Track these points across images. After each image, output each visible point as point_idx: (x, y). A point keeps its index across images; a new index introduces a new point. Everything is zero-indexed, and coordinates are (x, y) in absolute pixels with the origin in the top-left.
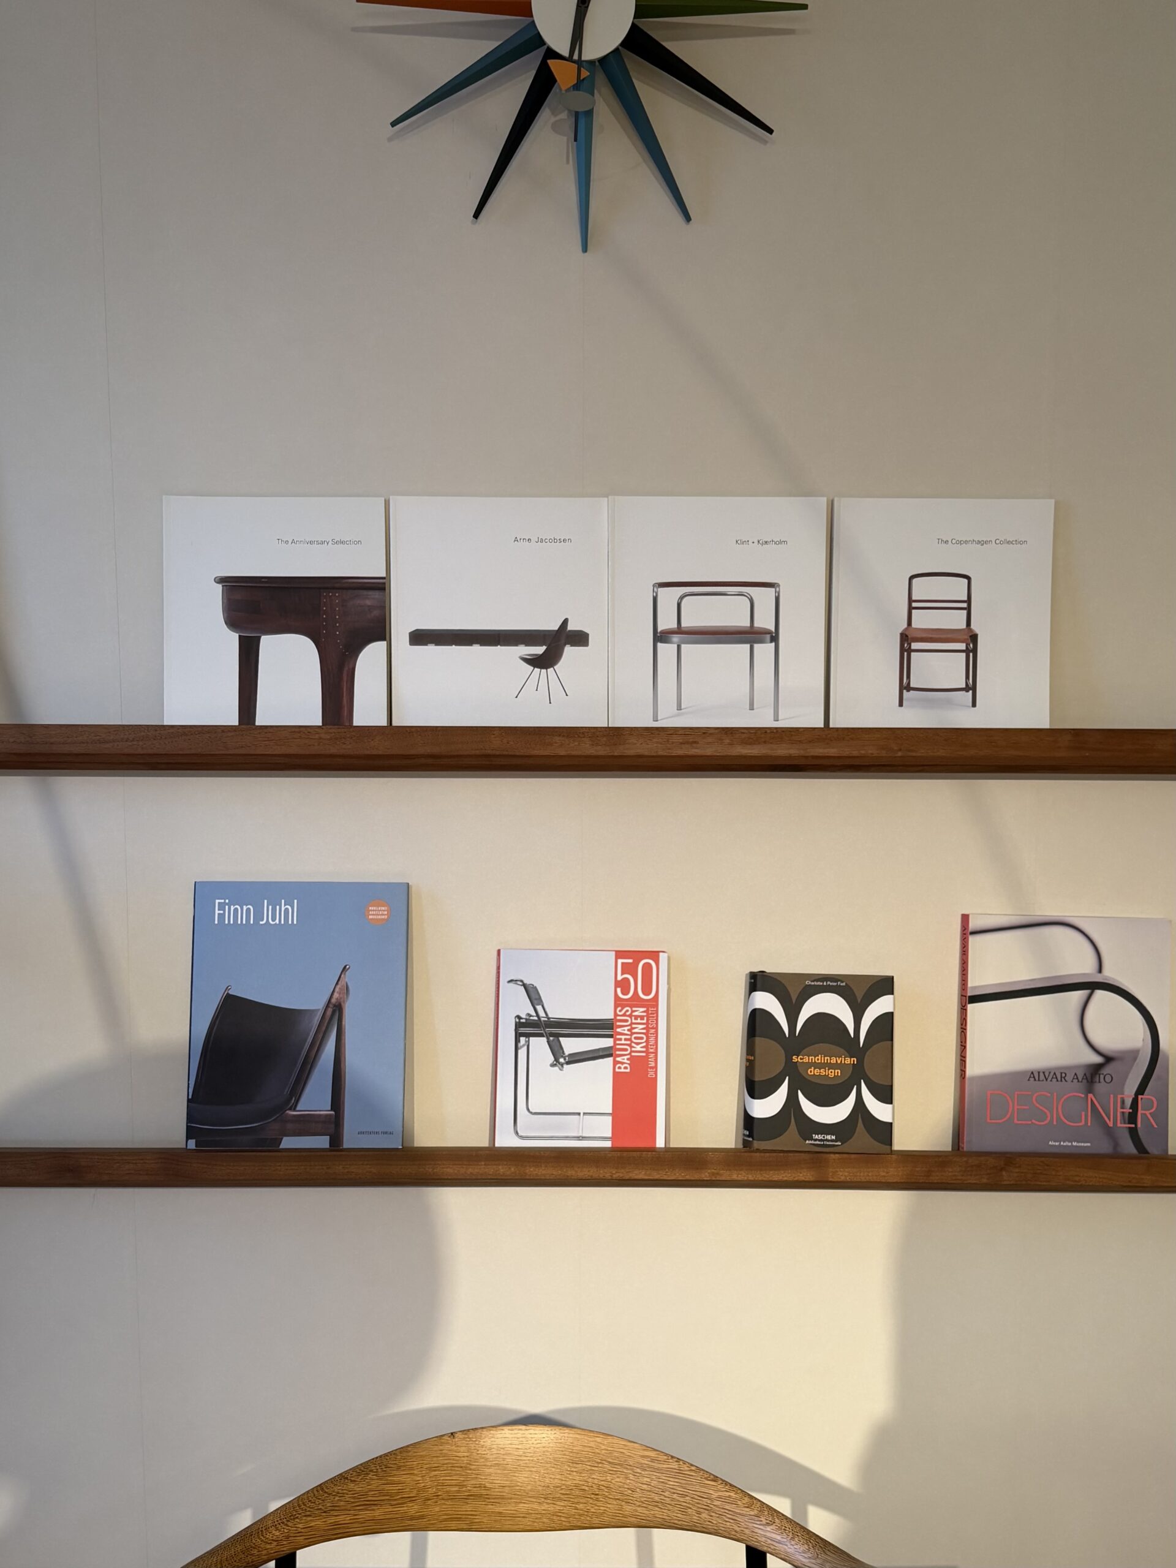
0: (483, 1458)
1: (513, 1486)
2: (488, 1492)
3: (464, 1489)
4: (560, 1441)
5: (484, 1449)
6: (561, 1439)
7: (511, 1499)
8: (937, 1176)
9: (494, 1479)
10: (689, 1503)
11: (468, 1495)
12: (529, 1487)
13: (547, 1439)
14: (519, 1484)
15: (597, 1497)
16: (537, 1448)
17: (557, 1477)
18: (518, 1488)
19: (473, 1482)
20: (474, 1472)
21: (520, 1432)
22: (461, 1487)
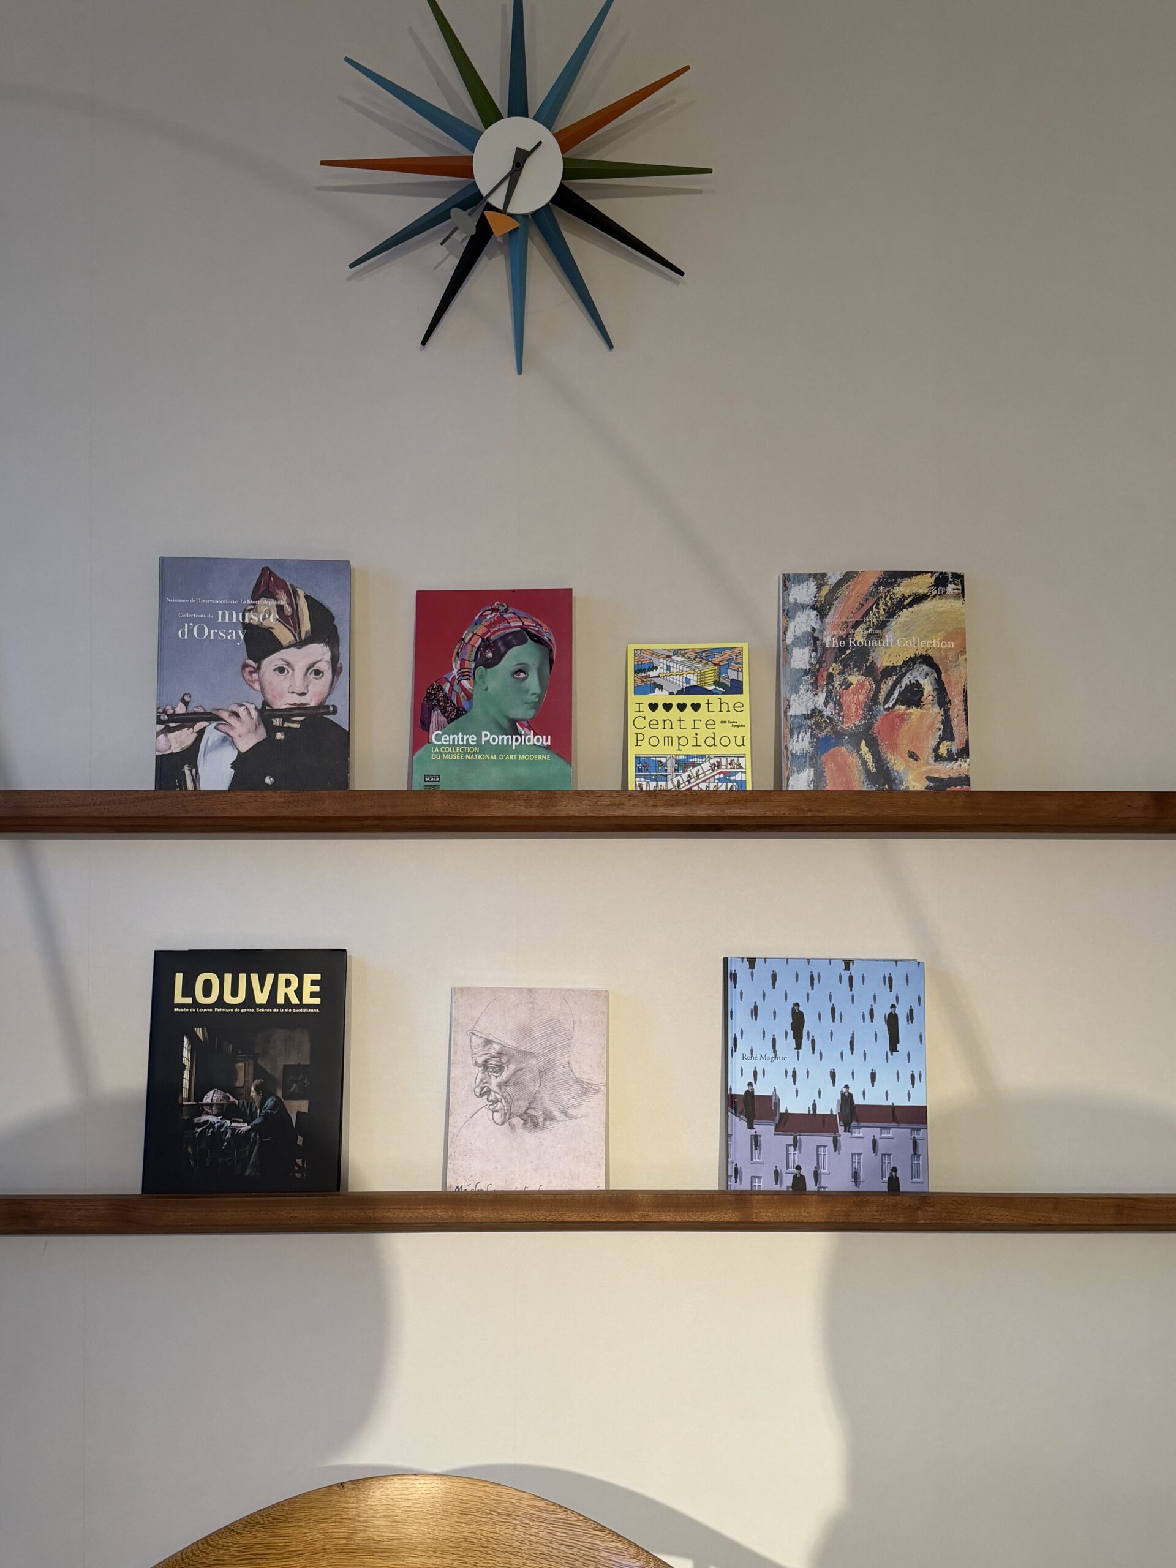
0: (371, 1509)
1: (401, 1539)
2: (377, 1546)
3: (352, 1542)
4: (449, 1491)
5: (373, 1500)
6: (450, 1489)
7: (399, 1552)
9: (381, 1530)
10: (577, 1555)
11: (357, 1549)
12: (418, 1540)
13: (436, 1489)
14: (407, 1536)
15: (485, 1549)
16: (427, 1498)
17: (447, 1529)
19: (360, 1535)
20: (363, 1524)
21: (409, 1481)
22: (348, 1540)
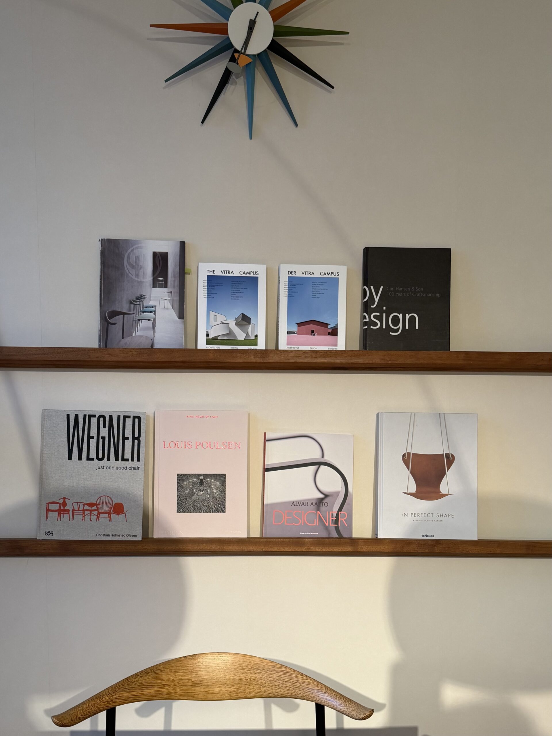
0: (199, 667)
1: (212, 680)
2: (201, 683)
3: (191, 681)
4: (233, 660)
5: (200, 663)
6: (234, 659)
7: (211, 685)
8: (406, 549)
9: (204, 677)
11: (193, 684)
12: (220, 680)
13: (227, 659)
14: (215, 679)
15: (249, 684)
16: (223, 663)
17: (232, 676)
18: (214, 681)
19: (194, 678)
20: (195, 673)
21: (216, 655)
22: (189, 680)
